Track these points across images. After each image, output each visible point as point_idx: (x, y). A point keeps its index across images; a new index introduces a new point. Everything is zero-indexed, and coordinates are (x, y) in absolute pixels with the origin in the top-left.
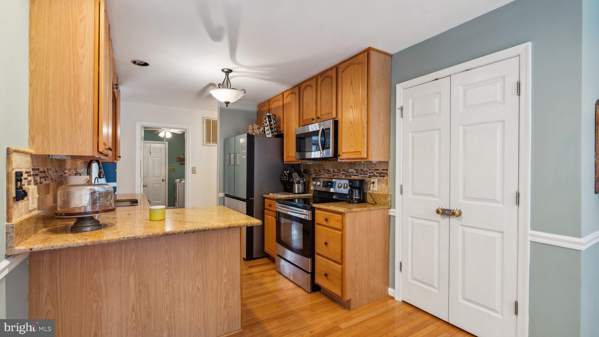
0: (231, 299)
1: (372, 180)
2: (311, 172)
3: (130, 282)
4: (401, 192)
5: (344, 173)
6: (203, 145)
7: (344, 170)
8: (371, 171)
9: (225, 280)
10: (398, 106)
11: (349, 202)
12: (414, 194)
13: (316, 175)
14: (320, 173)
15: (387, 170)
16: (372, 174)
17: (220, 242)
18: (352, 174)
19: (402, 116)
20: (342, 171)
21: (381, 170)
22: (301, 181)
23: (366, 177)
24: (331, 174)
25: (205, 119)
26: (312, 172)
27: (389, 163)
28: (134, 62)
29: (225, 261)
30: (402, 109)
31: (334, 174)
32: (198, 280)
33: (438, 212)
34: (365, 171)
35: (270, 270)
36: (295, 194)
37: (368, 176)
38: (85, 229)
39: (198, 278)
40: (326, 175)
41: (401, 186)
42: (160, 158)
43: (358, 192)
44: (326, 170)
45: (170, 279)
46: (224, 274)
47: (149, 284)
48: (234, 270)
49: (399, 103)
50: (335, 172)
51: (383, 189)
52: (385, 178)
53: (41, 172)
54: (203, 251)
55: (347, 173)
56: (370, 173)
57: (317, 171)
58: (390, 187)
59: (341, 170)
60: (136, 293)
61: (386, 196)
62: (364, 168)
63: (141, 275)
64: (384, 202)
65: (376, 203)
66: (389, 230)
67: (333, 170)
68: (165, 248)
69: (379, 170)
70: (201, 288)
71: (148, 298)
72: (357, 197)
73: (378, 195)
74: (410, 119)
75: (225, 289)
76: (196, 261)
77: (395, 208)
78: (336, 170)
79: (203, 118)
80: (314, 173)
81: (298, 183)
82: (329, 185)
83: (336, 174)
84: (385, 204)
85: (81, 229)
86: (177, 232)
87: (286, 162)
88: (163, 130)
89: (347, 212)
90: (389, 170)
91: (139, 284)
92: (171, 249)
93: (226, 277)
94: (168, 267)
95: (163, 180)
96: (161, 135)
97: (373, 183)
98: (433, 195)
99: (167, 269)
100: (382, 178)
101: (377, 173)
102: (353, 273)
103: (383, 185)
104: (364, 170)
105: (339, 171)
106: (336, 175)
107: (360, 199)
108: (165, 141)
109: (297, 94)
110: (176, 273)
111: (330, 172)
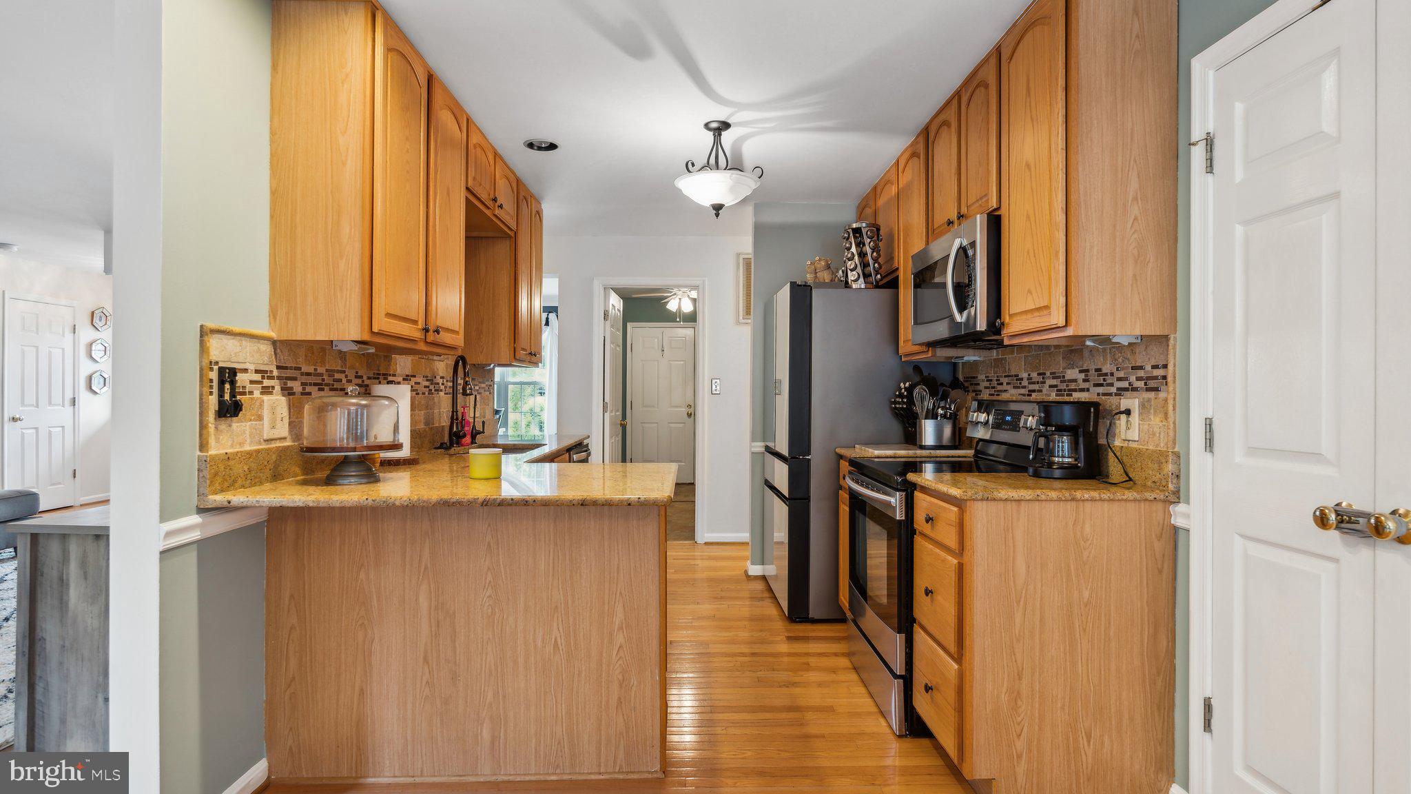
0: (634, 688)
1: (1125, 403)
2: (979, 384)
3: (421, 599)
4: (1210, 444)
5: (1054, 382)
6: (738, 323)
7: (1054, 373)
8: (1121, 374)
9: (620, 639)
10: (1197, 134)
11: (1037, 475)
12: (1253, 451)
13: (990, 395)
14: (1000, 388)
15: (1165, 366)
16: (1125, 384)
17: (606, 544)
18: (1073, 386)
19: (1210, 168)
20: (1049, 378)
21: (1148, 368)
22: (940, 411)
23: (1110, 394)
24: (1024, 387)
25: (742, 257)
26: (981, 387)
27: (1171, 342)
28: (531, 145)
29: (621, 593)
30: (1210, 142)
31: (1032, 387)
32: (555, 624)
33: (1321, 520)
34: (1106, 374)
35: (836, 655)
36: (922, 447)
37: (1113, 390)
38: (341, 482)
39: (555, 619)
40: (1013, 391)
41: (1209, 424)
42: (682, 363)
43: (1071, 443)
44: (1012, 376)
45: (497, 610)
46: (617, 624)
47: (454, 613)
48: (642, 619)
49: (1202, 120)
50: (1034, 383)
51: (1154, 434)
52: (1162, 395)
53: (302, 374)
54: (567, 558)
55: (1061, 382)
56: (1119, 379)
57: (991, 380)
58: (1175, 427)
59: (1048, 374)
60: (431, 627)
61: (1160, 458)
62: (1105, 363)
63: (440, 589)
64: (1154, 479)
65: (1130, 479)
66: (1174, 578)
67: (1029, 375)
68: (487, 540)
69: (1141, 368)
70: (563, 645)
71: (453, 641)
72: (1067, 460)
73: (1139, 453)
74: (1239, 175)
75: (620, 662)
76: (551, 579)
77: (1188, 502)
78: (1034, 375)
79: (738, 255)
80: (986, 388)
81: (932, 415)
82: (1008, 423)
83: (1036, 387)
84: (1160, 486)
85: (334, 481)
86: (465, 500)
87: (907, 355)
88: (675, 294)
89: (974, 500)
90: (1170, 367)
91: (437, 608)
92: (498, 544)
93: (621, 631)
94: (492, 584)
95: (688, 414)
96: (672, 306)
97: (1128, 412)
98: (1315, 456)
99: (490, 588)
100: (1152, 395)
101: (1138, 379)
102: (1004, 698)
103: (1156, 421)
104: (1104, 371)
105: (1043, 378)
106: (1034, 391)
107: (1076, 467)
108: (678, 320)
109: (922, 156)
110: (508, 599)
111: (1020, 384)
